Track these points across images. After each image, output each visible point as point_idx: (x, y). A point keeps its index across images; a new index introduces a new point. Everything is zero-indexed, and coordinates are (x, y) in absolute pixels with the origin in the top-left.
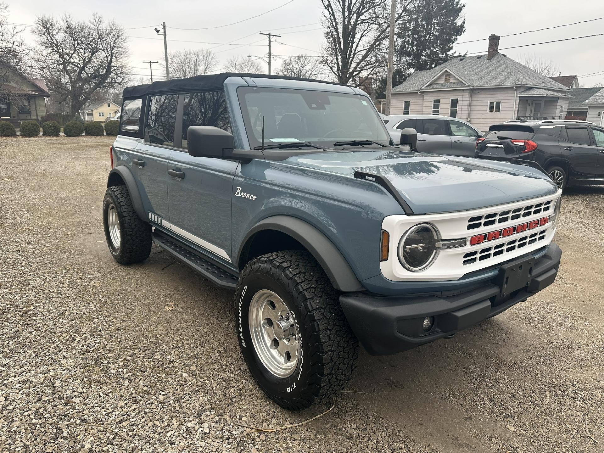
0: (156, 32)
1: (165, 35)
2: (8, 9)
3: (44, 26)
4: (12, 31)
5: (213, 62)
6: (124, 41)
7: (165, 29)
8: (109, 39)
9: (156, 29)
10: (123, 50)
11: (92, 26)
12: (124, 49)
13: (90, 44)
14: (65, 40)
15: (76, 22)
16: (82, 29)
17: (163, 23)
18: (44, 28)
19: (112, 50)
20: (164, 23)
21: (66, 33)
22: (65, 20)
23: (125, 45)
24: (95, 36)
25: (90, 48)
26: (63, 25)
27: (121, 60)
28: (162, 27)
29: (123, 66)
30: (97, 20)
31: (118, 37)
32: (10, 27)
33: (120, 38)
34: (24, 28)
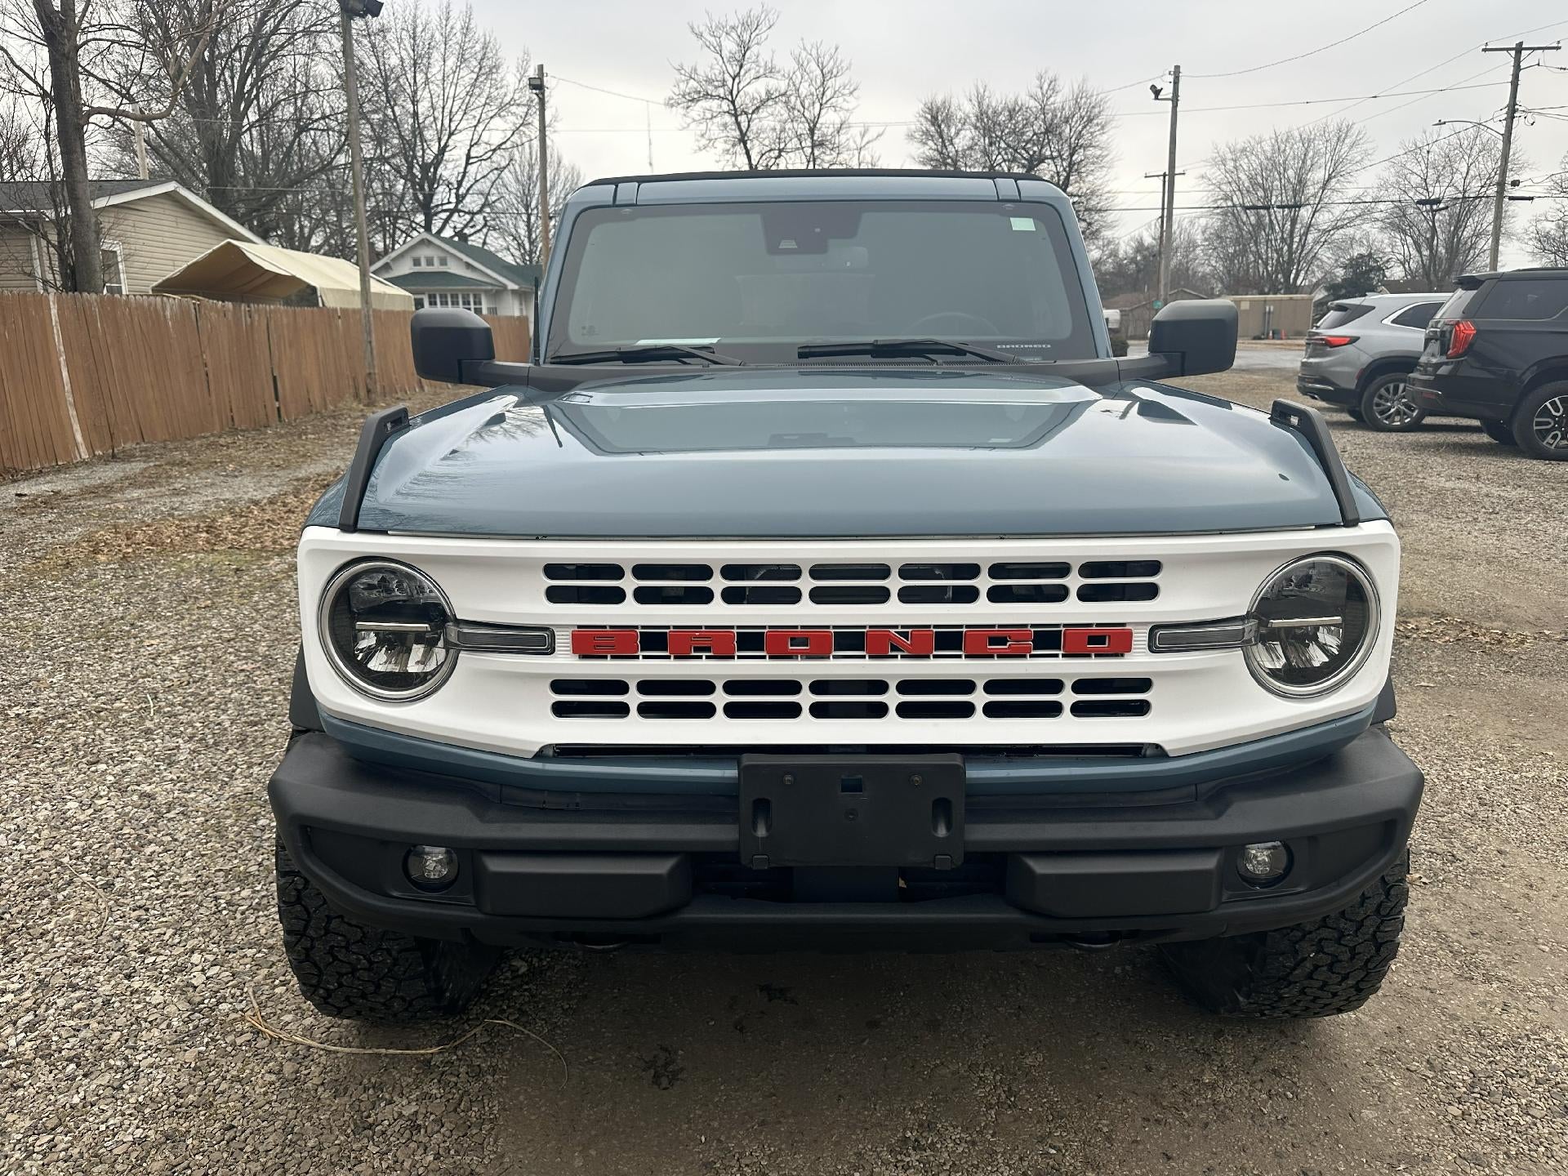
0: (1153, 96)
1: (1175, 99)
2: (855, 93)
3: (934, 120)
4: (858, 139)
5: (1356, 155)
6: (1103, 128)
7: (1176, 83)
8: (1068, 130)
9: (1153, 88)
10: (1099, 152)
11: (1032, 103)
12: (1101, 149)
13: (1024, 148)
14: (971, 148)
15: (1000, 96)
16: (1012, 114)
17: (1173, 69)
18: (933, 125)
19: (1072, 155)
20: (1177, 68)
21: (976, 128)
22: (974, 99)
23: (1105, 137)
24: (1039, 126)
25: (1025, 158)
26: (969, 109)
27: (1090, 178)
28: (1171, 78)
29: (1092, 193)
30: (1045, 87)
31: (1090, 120)
32: (855, 132)
33: (1095, 122)
34: (881, 129)
